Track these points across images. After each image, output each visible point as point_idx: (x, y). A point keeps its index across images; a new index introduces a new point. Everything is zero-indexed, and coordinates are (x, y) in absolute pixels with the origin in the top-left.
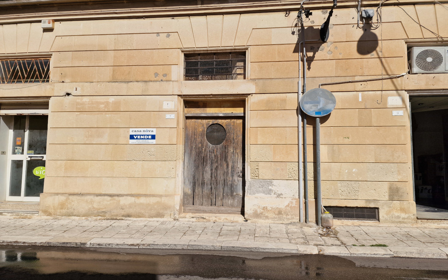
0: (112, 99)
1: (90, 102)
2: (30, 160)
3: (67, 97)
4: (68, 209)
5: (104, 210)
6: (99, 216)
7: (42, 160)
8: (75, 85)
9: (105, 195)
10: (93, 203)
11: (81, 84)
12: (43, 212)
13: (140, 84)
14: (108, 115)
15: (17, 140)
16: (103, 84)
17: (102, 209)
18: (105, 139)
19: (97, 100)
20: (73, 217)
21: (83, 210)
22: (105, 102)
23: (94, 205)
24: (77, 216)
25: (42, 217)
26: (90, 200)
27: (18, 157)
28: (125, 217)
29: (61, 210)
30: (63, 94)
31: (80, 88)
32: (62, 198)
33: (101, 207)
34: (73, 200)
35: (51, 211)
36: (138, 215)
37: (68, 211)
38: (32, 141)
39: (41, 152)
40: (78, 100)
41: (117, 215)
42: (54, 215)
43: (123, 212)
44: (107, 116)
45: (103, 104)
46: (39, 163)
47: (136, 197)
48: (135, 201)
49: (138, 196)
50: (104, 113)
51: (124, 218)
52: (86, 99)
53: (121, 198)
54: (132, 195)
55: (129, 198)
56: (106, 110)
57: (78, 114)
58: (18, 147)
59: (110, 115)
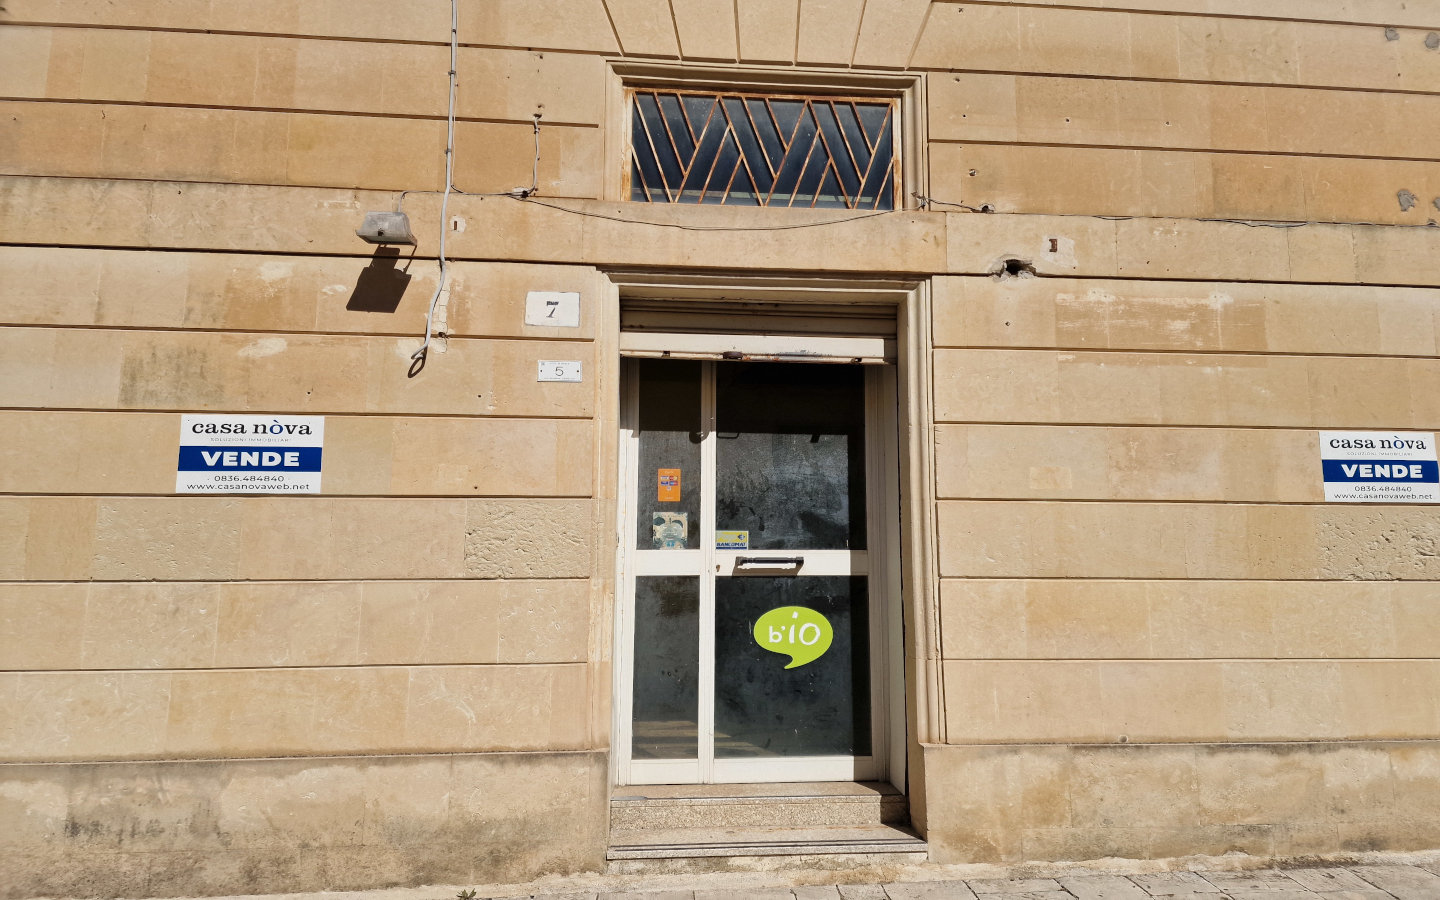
0: (1218, 298)
1: (1122, 307)
2: (733, 577)
3: (1008, 280)
4: (1076, 820)
5: (1252, 820)
6: (1233, 848)
7: (794, 577)
8: (1046, 226)
9: (1246, 746)
10: (1194, 786)
11: (1075, 222)
12: (950, 844)
13: (1343, 235)
14: (1212, 370)
15: (661, 479)
16: (1178, 227)
17: (1245, 813)
18: (1209, 480)
19: (1151, 300)
20: (1108, 861)
21: (1151, 822)
22: (1191, 309)
23: (1202, 799)
24: (1128, 855)
25: (951, 867)
26: (1178, 772)
27: (670, 562)
28: (1360, 850)
29: (1043, 830)
30: (990, 266)
31: (1072, 242)
32: (1043, 767)
33: (1240, 806)
34: (1096, 775)
35: (994, 833)
36: (1415, 835)
37: (1079, 831)
38: (740, 487)
39: (786, 538)
40: (1060, 297)
41: (1320, 843)
42: (1010, 853)
43: (1344, 828)
44: (1208, 370)
45: (1183, 317)
46: (779, 588)
47: (1396, 749)
48: (1392, 773)
49: (1400, 744)
50: (1190, 359)
51: (1355, 855)
52: (1098, 293)
53: (1327, 760)
54: (1374, 744)
55: (1363, 755)
56: (1199, 345)
57: (1067, 361)
58: (665, 515)
59: (1220, 368)
